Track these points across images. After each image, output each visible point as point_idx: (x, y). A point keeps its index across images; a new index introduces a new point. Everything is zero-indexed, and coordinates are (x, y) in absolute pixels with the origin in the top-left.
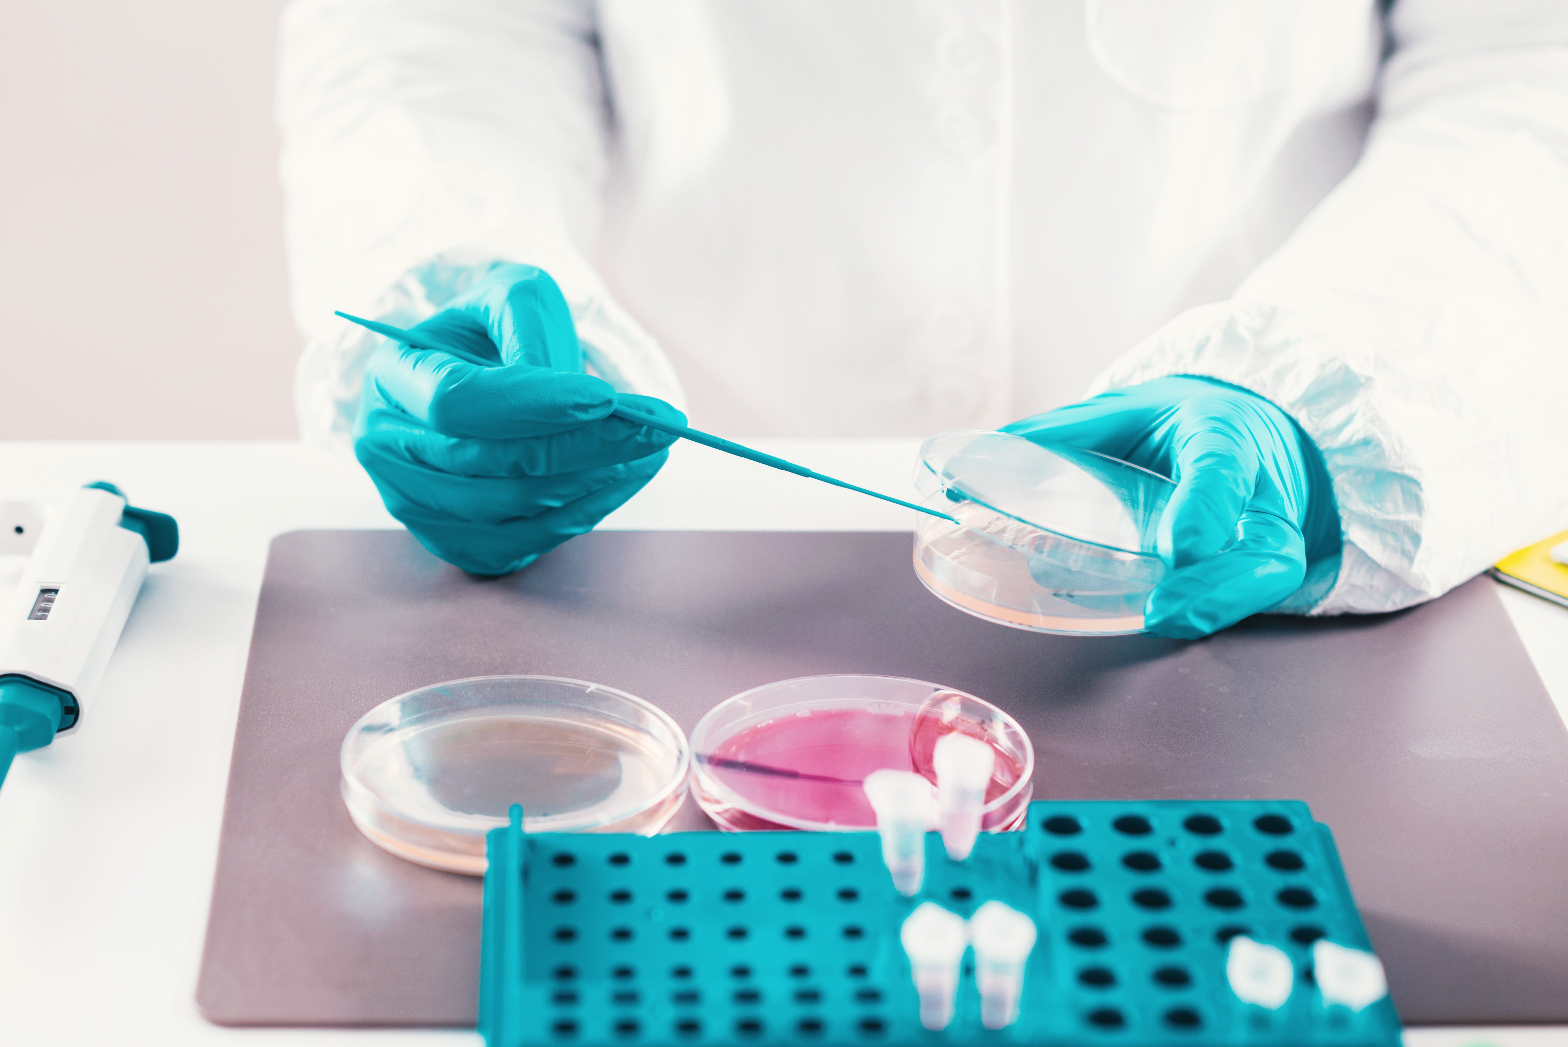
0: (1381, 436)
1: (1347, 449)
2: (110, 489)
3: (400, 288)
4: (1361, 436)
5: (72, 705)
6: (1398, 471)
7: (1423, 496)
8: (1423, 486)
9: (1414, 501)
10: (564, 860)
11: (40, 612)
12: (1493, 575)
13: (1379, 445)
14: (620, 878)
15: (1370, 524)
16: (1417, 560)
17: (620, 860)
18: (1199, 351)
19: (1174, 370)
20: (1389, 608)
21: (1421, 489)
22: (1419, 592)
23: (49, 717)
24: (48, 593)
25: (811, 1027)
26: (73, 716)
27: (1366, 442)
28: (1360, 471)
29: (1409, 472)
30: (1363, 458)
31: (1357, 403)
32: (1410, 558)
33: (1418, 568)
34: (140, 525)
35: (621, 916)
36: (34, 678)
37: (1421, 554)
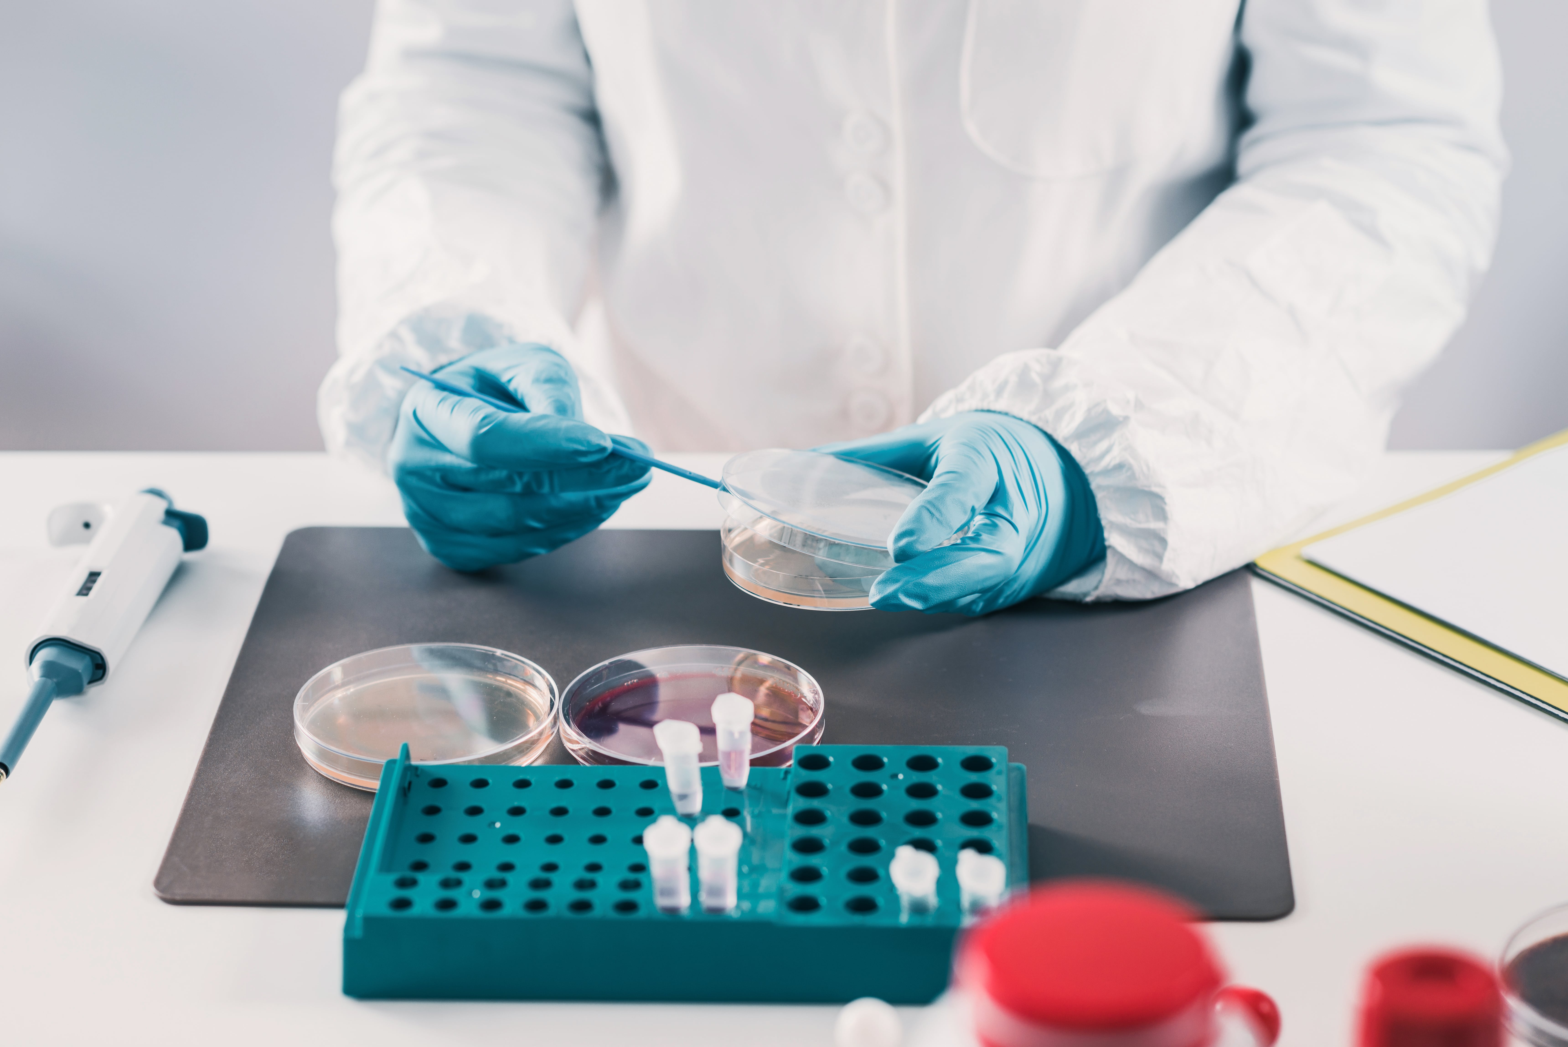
0: (1132, 461)
1: (1106, 472)
2: (157, 493)
3: (394, 335)
4: (1116, 461)
5: (100, 662)
6: (1146, 489)
7: (1167, 508)
8: (1167, 500)
9: (1161, 514)
10: (439, 783)
11: (85, 590)
12: (1251, 569)
13: (1130, 468)
14: (477, 798)
15: (1124, 530)
16: (1165, 559)
17: (480, 784)
18: (999, 392)
19: (980, 406)
20: (1148, 595)
21: (1165, 503)
22: (1173, 585)
23: (80, 671)
24: (93, 576)
25: (582, 906)
26: (101, 672)
27: (1120, 467)
28: (1118, 489)
29: (1155, 489)
30: (1119, 479)
31: (1116, 436)
32: (1160, 557)
33: (1167, 566)
34: (177, 523)
35: (471, 825)
36: (72, 641)
37: (1168, 555)
